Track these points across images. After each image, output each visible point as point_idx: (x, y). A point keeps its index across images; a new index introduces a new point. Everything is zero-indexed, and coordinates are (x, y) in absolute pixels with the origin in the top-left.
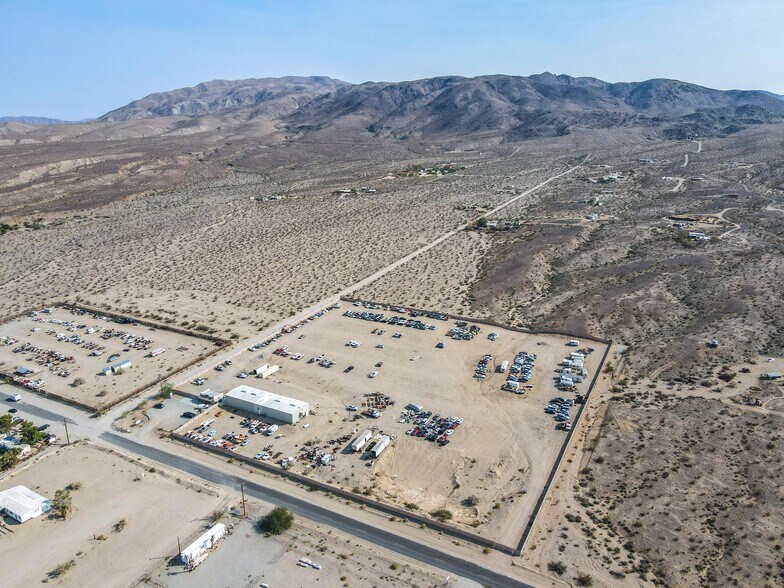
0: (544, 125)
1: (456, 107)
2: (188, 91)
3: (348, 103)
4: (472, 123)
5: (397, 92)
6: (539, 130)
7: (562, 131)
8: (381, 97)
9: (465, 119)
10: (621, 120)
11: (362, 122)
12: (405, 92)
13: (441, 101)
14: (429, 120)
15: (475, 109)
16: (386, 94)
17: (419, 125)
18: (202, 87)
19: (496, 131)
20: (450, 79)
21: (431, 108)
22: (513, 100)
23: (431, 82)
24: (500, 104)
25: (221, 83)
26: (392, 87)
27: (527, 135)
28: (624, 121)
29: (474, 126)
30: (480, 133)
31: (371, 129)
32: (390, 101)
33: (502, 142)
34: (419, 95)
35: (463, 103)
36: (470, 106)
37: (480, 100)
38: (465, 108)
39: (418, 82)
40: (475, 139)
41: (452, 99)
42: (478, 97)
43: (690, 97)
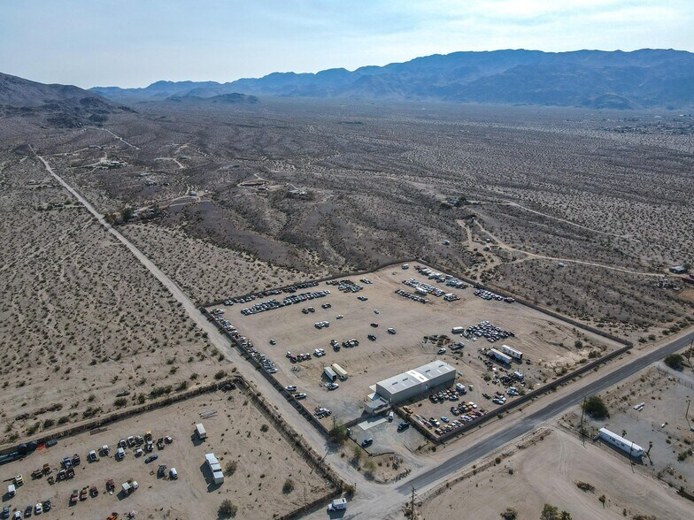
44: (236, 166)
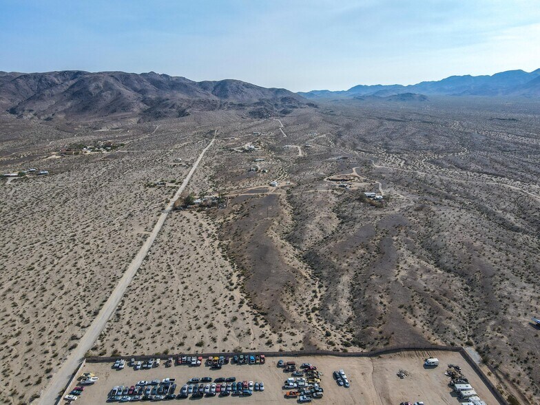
0: (167, 109)
1: (92, 95)
4: (108, 107)
5: (32, 81)
6: (165, 113)
7: (182, 113)
8: (16, 84)
9: (102, 104)
10: (218, 105)
12: (40, 80)
13: (76, 89)
14: (69, 104)
15: (108, 97)
16: (21, 82)
17: (60, 108)
19: (131, 113)
20: (79, 73)
21: (68, 95)
22: (135, 90)
23: (63, 74)
24: (128, 93)
26: (26, 76)
27: (158, 116)
28: (221, 106)
29: (111, 109)
30: (116, 115)
32: (26, 87)
33: (139, 122)
34: (52, 85)
35: (97, 91)
36: (104, 94)
37: (111, 89)
38: (100, 95)
39: (50, 74)
40: (116, 120)
41: (86, 88)
42: (108, 87)
43: (250, 91)
44: (344, 158)
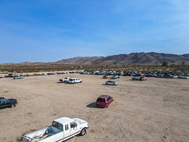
2: (71, 59)
3: (109, 58)
9: (142, 60)
11: (112, 62)
12: (124, 56)
13: (134, 57)
14: (131, 61)
15: (144, 58)
16: (119, 56)
17: (128, 62)
18: (74, 58)
22: (155, 57)
24: (150, 57)
25: (79, 57)
29: (144, 62)
31: (115, 63)
32: (120, 58)
34: (128, 56)
35: (141, 57)
37: (145, 56)
41: (137, 56)
